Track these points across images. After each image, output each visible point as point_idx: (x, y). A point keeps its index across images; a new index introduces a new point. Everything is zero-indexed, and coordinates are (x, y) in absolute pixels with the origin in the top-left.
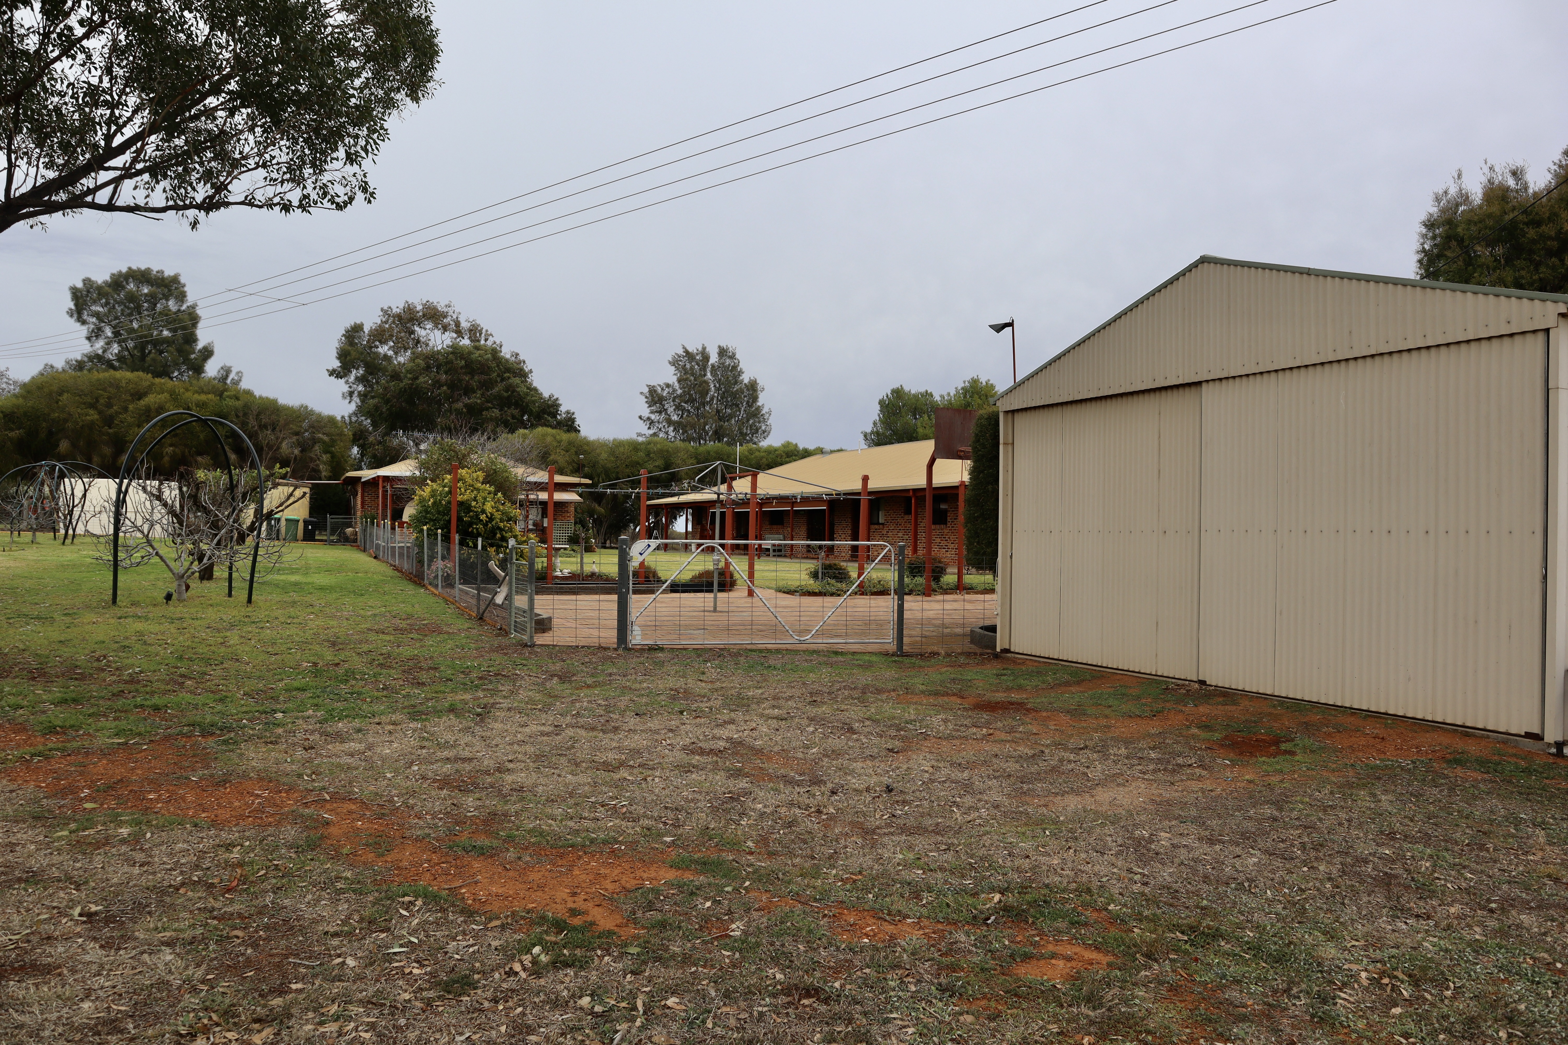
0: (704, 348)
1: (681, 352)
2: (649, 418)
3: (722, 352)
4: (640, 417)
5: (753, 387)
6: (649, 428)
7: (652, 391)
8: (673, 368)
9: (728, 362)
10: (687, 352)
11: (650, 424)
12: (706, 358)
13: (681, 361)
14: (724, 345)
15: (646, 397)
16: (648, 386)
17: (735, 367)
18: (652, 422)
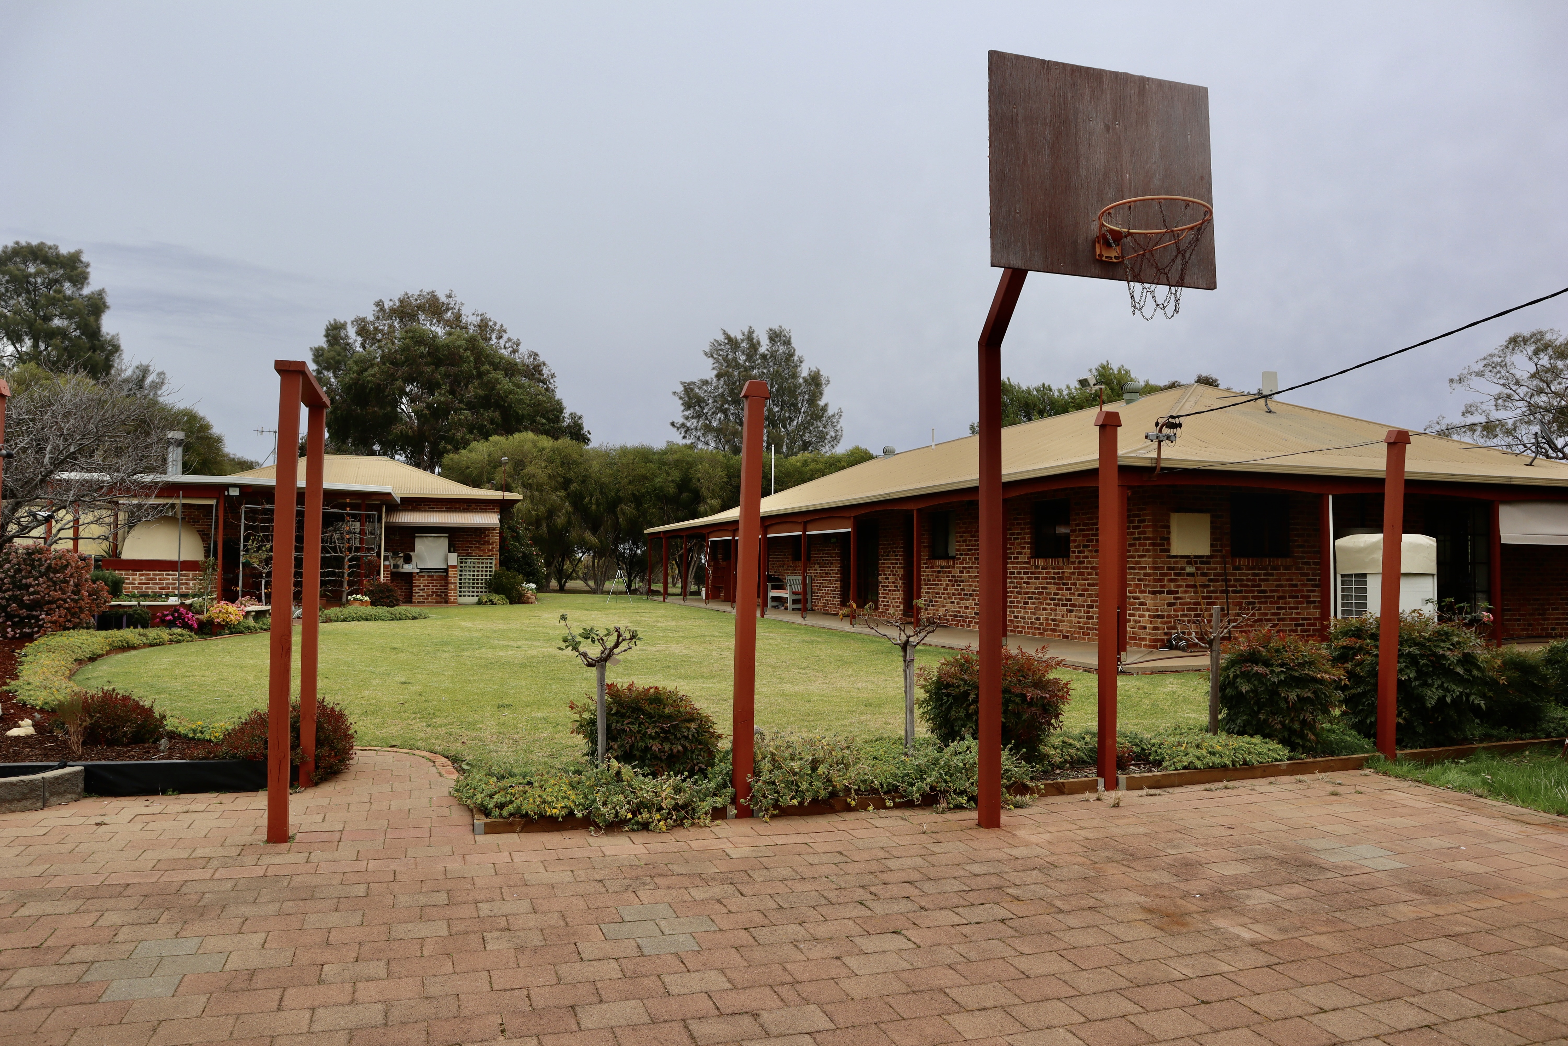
0: (751, 333)
1: (721, 338)
2: (683, 425)
3: (775, 337)
4: (673, 424)
5: (815, 381)
6: (684, 437)
7: (688, 389)
8: (711, 360)
9: (782, 349)
10: (729, 338)
11: (686, 432)
12: (754, 346)
13: (722, 350)
14: (776, 327)
15: (681, 398)
16: (682, 383)
17: (790, 355)
18: (688, 430)
